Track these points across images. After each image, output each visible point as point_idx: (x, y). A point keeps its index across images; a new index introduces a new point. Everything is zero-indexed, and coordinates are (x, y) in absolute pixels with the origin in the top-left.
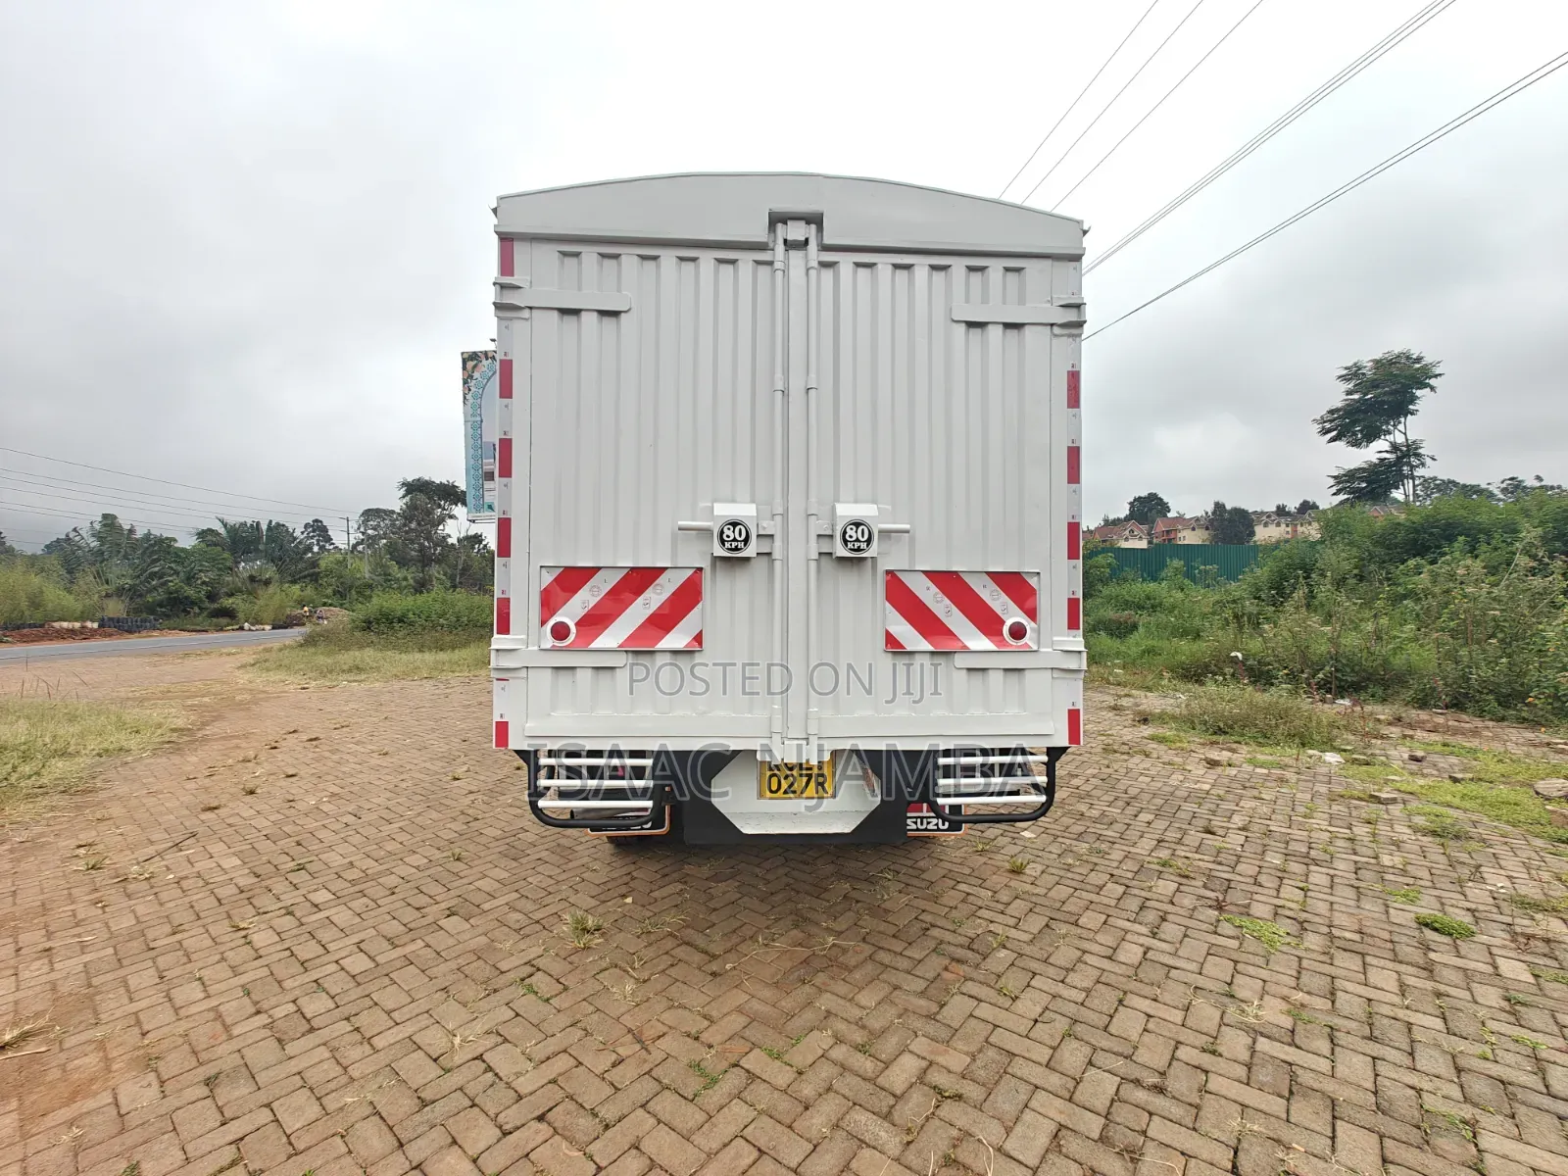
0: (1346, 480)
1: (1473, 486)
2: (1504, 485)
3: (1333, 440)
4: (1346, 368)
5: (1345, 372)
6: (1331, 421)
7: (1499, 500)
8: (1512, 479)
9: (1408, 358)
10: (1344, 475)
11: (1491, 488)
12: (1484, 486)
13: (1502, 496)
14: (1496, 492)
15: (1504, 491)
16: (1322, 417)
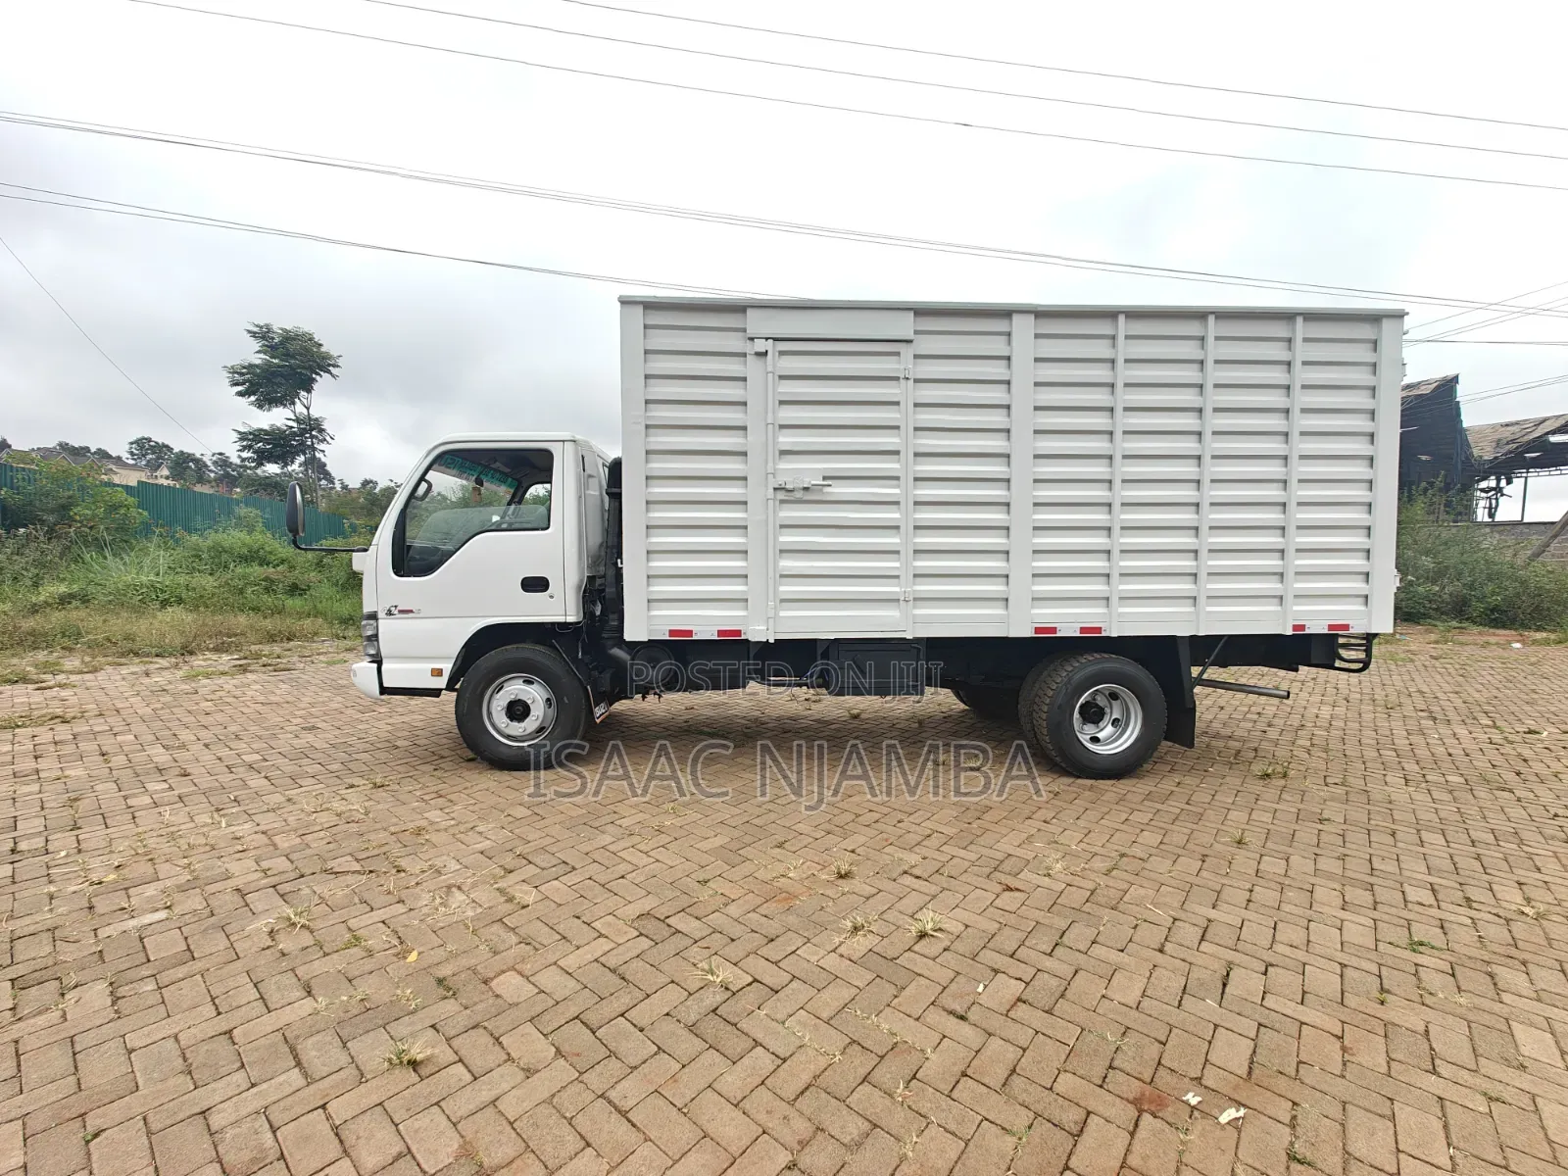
0: (250, 438)
1: (189, 455)
2: (214, 458)
3: (240, 394)
4: (257, 326)
5: (256, 329)
6: (242, 374)
7: (211, 471)
8: (220, 454)
9: (311, 339)
10: (250, 433)
11: (204, 459)
12: (198, 456)
13: (212, 468)
14: (209, 463)
15: (215, 463)
16: (232, 367)
